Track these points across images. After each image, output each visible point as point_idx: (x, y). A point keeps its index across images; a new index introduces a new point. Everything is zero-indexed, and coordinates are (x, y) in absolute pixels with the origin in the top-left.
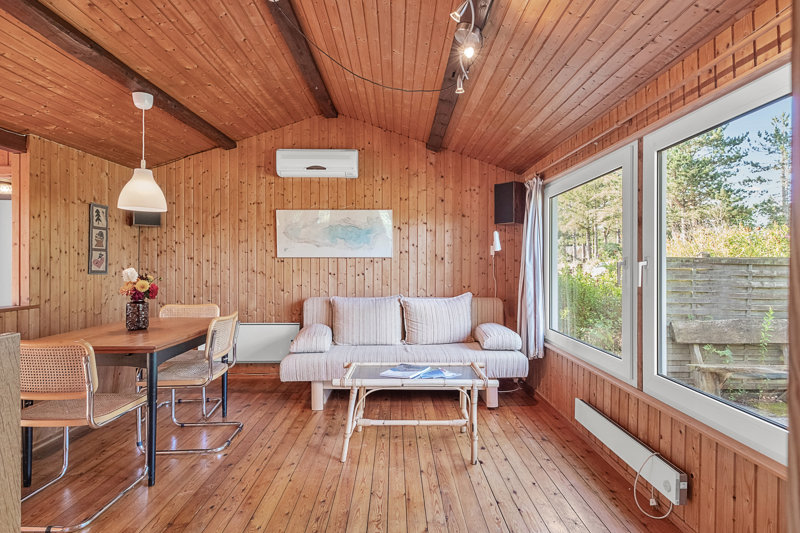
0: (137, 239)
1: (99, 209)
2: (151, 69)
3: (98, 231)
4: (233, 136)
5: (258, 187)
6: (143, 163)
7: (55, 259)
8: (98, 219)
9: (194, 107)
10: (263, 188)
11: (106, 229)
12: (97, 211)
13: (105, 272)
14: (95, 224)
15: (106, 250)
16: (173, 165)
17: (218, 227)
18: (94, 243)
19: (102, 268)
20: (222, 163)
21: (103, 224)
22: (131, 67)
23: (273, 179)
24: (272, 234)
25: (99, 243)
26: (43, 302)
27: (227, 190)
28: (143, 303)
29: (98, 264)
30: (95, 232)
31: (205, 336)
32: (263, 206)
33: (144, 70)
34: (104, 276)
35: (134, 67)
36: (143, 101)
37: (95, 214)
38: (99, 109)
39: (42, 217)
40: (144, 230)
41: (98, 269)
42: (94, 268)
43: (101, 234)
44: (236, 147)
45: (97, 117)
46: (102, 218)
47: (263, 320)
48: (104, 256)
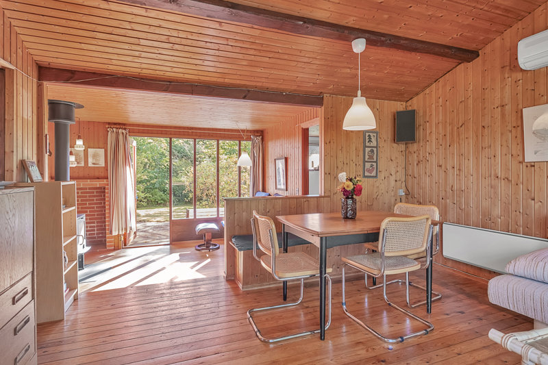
0: (404, 153)
1: (371, 134)
2: (355, 18)
3: (370, 149)
4: (472, 47)
5: (502, 89)
6: (359, 93)
7: (340, 168)
8: (370, 141)
9: (412, 34)
10: (507, 89)
11: (376, 147)
12: (369, 136)
13: (376, 177)
14: (367, 144)
15: (376, 162)
16: (427, 91)
17: (462, 137)
18: (367, 157)
19: (374, 174)
20: (466, 75)
21: (374, 143)
22: (341, 24)
23: (519, 75)
24: (519, 136)
25: (371, 157)
26: (332, 194)
27: (470, 101)
28: (352, 198)
29: (369, 171)
30: (368, 150)
31: (378, 233)
32: (508, 108)
33: (350, 21)
34: (375, 179)
35: (343, 23)
36: (359, 46)
37: (367, 138)
38: (345, 65)
39: (332, 143)
40: (408, 145)
41: (370, 175)
42: (367, 174)
43: (372, 151)
44: (478, 56)
45: (348, 71)
46: (373, 140)
47: (508, 229)
48: (375, 166)
